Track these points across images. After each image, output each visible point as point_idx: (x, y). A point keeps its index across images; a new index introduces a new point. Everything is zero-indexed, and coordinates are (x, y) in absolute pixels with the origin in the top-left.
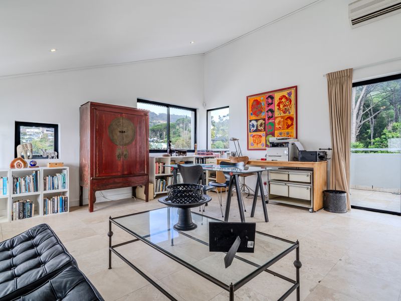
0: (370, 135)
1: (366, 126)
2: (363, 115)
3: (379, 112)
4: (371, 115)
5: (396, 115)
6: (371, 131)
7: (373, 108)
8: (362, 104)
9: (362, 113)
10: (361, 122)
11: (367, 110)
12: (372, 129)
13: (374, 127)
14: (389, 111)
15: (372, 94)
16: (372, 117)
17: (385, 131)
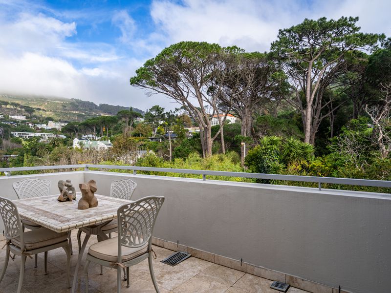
0: (330, 132)
1: (326, 122)
2: (322, 110)
3: (338, 107)
4: (331, 110)
5: (356, 111)
6: (331, 128)
7: (333, 102)
8: (321, 98)
9: (320, 108)
10: (319, 118)
11: (327, 104)
12: (332, 125)
13: (334, 123)
14: (349, 107)
15: (331, 86)
16: (332, 111)
17: (343, 128)
